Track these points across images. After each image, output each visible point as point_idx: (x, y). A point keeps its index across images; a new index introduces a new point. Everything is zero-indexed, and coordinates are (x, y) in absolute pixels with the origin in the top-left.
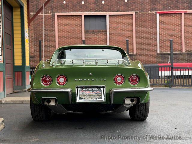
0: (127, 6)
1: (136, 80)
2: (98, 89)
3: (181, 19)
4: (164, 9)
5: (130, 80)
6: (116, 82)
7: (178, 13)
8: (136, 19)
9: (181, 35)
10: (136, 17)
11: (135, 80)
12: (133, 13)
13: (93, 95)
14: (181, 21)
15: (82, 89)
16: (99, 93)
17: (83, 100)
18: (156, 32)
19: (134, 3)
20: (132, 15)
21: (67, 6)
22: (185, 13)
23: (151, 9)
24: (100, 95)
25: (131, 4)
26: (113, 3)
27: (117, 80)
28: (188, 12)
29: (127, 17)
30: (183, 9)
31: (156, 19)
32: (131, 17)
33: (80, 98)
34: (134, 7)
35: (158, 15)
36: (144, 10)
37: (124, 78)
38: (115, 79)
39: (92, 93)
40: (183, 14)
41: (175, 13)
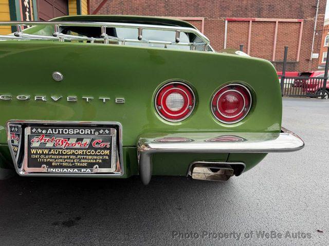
0: (197, 11)
1: (237, 105)
2: (97, 133)
3: (249, 27)
4: (233, 16)
5: (214, 106)
6: (162, 112)
7: (246, 21)
8: (205, 26)
9: (247, 43)
10: (205, 23)
11: (234, 103)
12: (203, 19)
13: (80, 152)
14: (249, 29)
15: (40, 130)
16: (102, 145)
17: (44, 169)
18: (224, 39)
19: (204, 8)
20: (201, 21)
21: (137, 9)
22: (253, 22)
23: (221, 16)
24: (107, 152)
25: (201, 9)
26: (183, 7)
27: (168, 104)
28: (256, 20)
29: (196, 23)
30: (252, 17)
31: (225, 26)
32: (200, 23)
33: (33, 163)
34: (203, 12)
35: (226, 22)
36: (213, 17)
37: (192, 98)
38: (160, 101)
39: (78, 146)
40: (251, 22)
41: (243, 21)
